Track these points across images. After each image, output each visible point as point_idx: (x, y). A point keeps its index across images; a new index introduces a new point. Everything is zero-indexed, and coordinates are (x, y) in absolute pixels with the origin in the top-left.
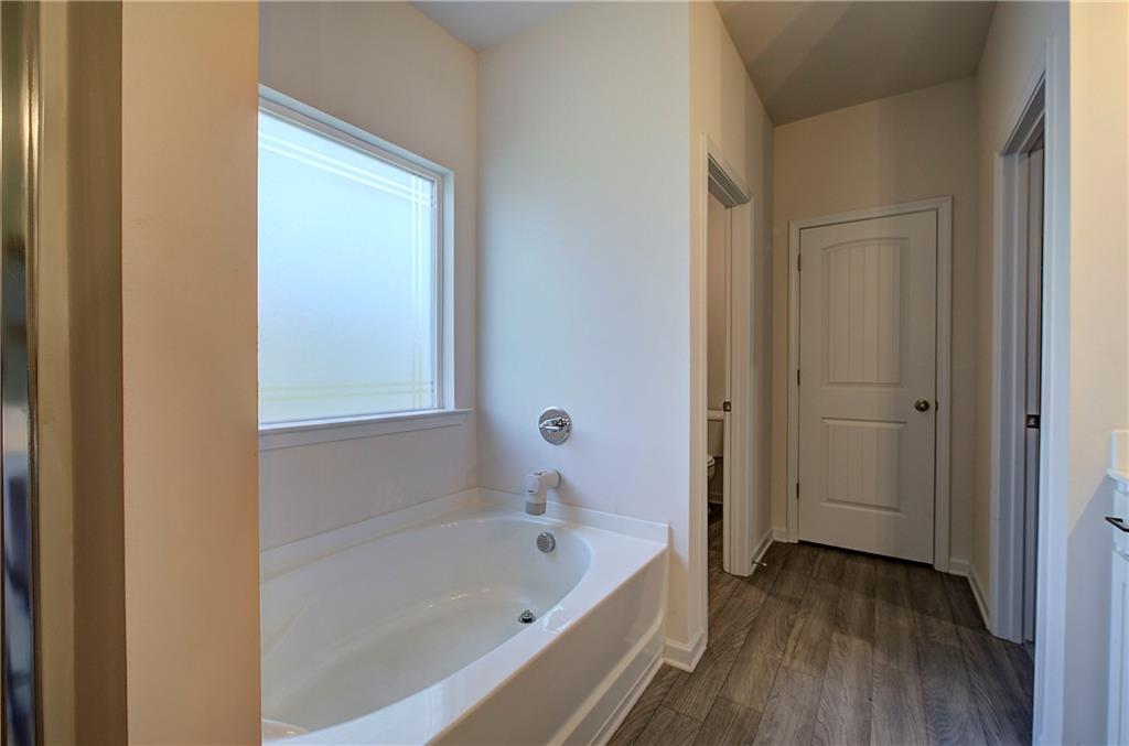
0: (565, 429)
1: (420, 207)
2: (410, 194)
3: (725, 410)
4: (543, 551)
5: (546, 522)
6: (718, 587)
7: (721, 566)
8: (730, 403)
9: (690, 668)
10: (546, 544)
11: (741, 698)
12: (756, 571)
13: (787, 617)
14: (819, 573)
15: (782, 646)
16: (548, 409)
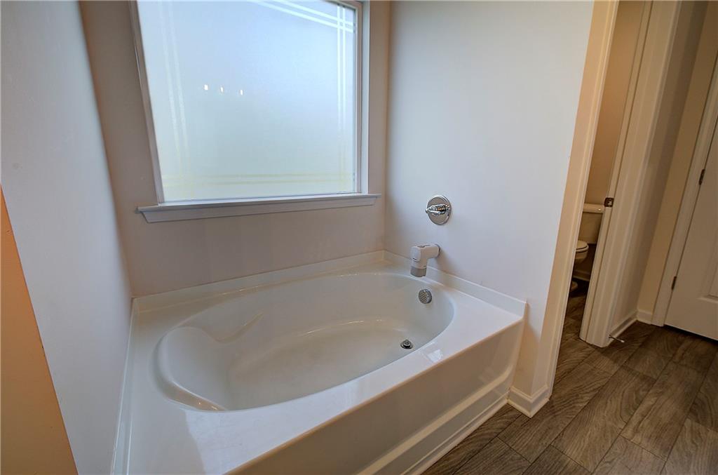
0: (446, 213)
1: (344, 33)
2: (335, 22)
3: (606, 205)
4: (423, 302)
5: (427, 282)
6: (572, 351)
7: (578, 333)
8: (612, 200)
9: (531, 414)
10: (426, 297)
11: (573, 452)
12: (612, 345)
13: (637, 392)
14: (682, 358)
15: (626, 418)
16: (435, 196)
